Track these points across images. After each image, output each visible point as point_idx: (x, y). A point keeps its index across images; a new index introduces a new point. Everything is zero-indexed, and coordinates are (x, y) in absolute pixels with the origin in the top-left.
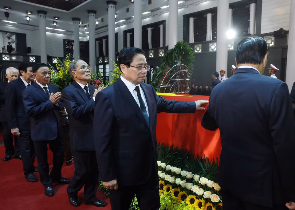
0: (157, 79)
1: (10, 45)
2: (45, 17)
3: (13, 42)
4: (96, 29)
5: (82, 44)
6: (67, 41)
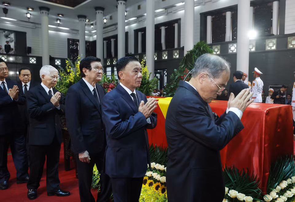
0: (175, 83)
1: (8, 44)
2: (48, 14)
3: (12, 42)
4: (104, 28)
5: (88, 44)
6: (71, 41)
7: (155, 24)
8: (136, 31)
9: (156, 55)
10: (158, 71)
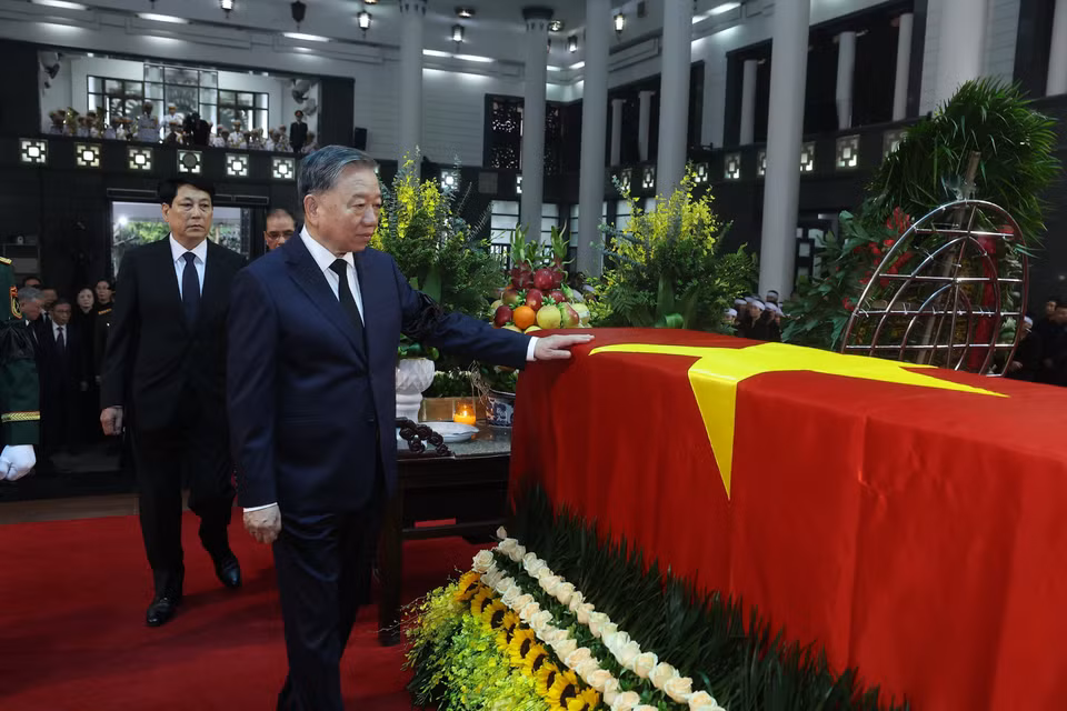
0: (840, 275)
1: (299, 120)
2: (424, 10)
3: (311, 113)
4: (613, 51)
5: (556, 113)
6: (499, 103)
7: (812, 23)
8: (736, 58)
9: (808, 152)
10: (820, 216)
